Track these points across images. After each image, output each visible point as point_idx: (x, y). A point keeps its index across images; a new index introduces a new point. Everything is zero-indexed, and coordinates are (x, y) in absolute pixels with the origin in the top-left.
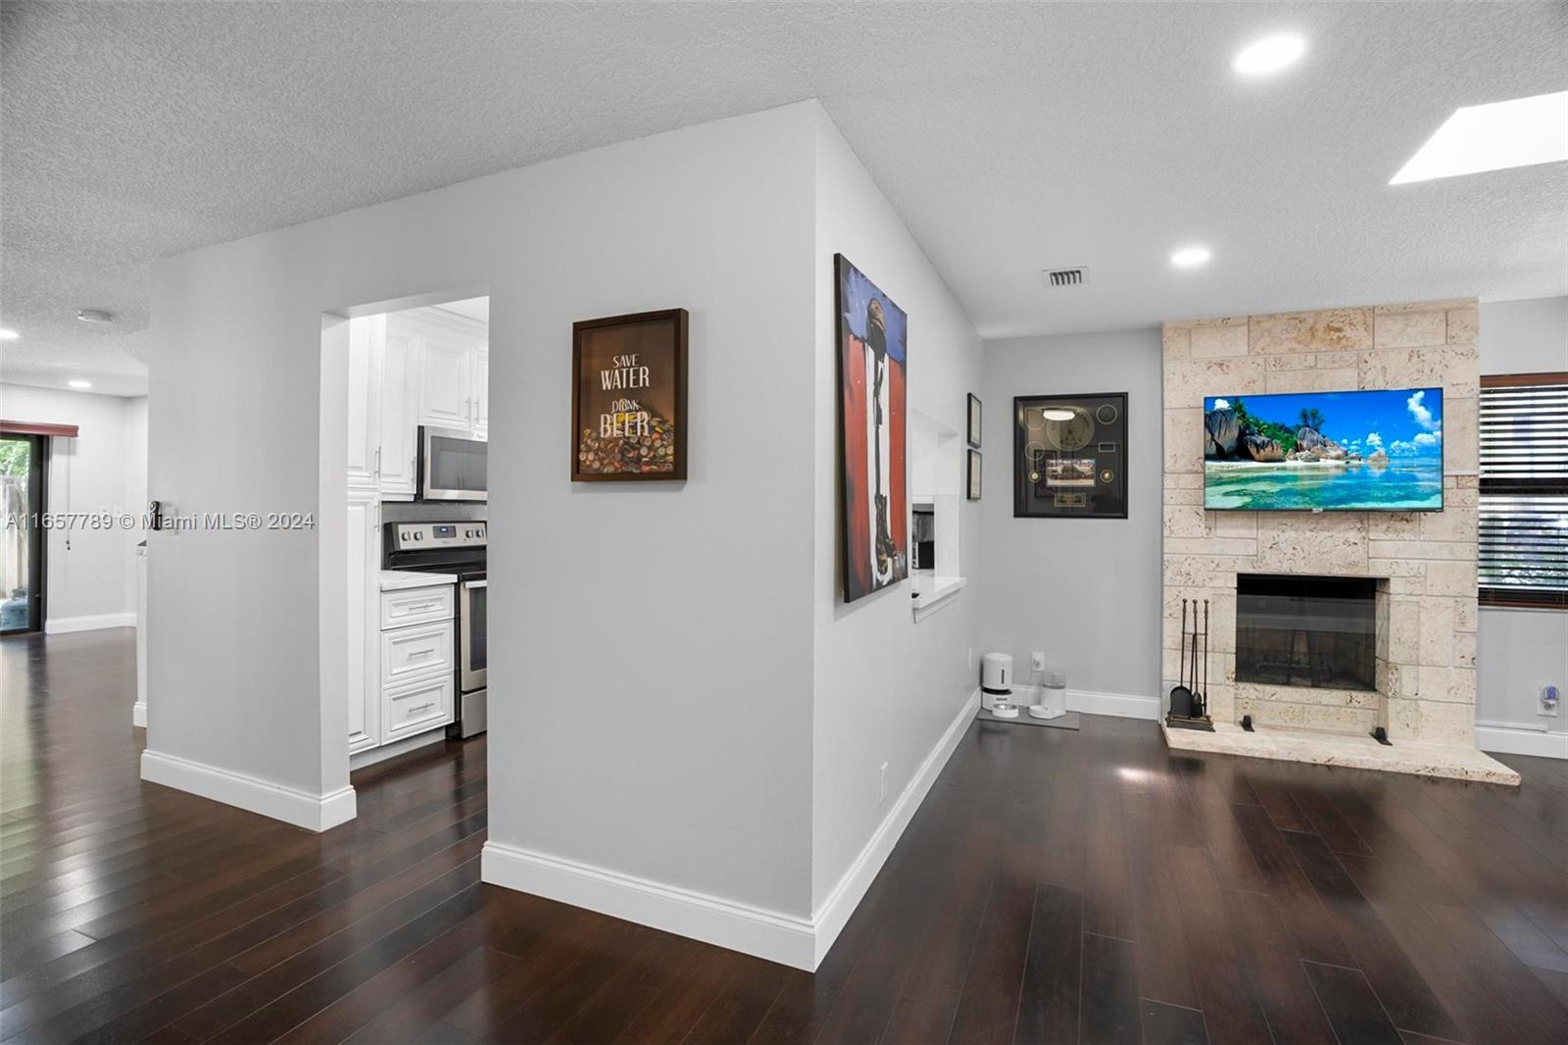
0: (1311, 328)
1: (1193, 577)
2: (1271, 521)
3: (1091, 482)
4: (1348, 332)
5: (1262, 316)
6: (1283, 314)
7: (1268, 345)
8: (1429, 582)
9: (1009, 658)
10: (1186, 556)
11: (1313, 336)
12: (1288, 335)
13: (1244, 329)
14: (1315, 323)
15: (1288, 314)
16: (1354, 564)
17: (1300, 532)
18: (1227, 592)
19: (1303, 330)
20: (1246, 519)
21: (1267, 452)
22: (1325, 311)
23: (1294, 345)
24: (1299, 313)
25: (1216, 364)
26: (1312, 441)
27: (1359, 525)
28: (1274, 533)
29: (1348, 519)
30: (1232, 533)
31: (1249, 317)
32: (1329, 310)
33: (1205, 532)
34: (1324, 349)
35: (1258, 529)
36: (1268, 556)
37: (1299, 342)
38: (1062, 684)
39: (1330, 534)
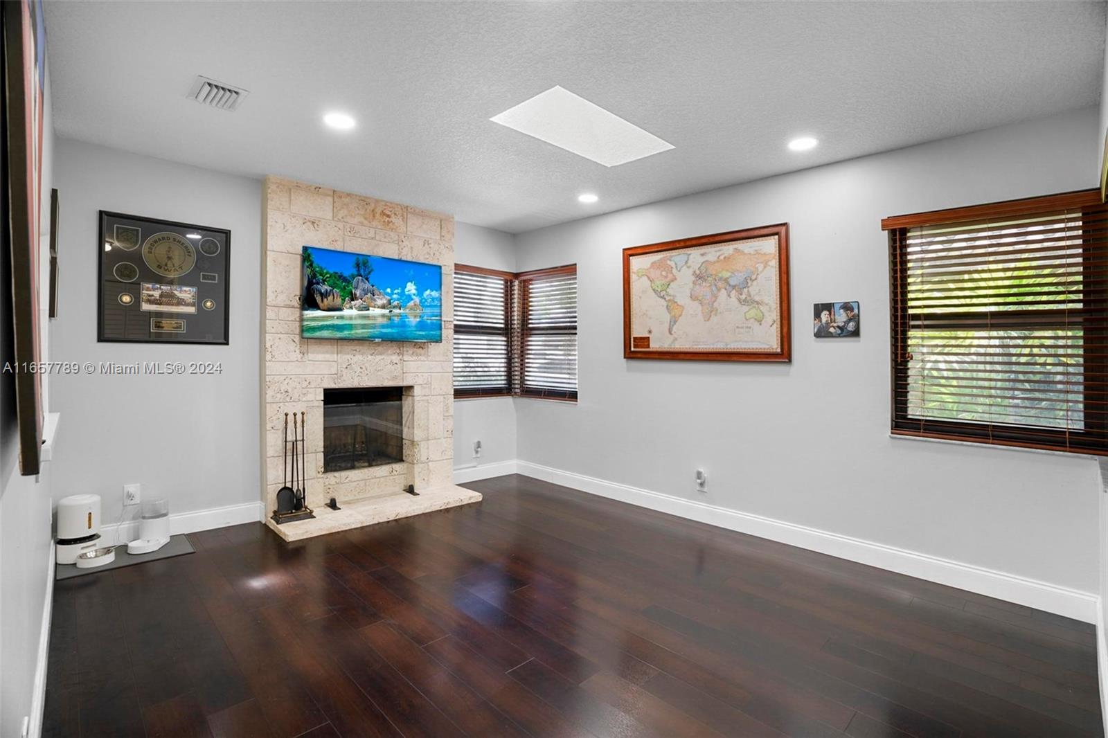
0: (373, 211)
1: (290, 394)
2: (346, 347)
3: (192, 310)
4: (393, 219)
5: (343, 193)
6: (356, 195)
7: (346, 216)
9: (96, 498)
10: (285, 377)
11: (374, 216)
12: (358, 211)
13: (330, 199)
14: (376, 207)
15: (360, 196)
16: (395, 378)
17: (365, 356)
18: (316, 404)
19: (368, 210)
20: (330, 347)
22: (382, 201)
23: (363, 220)
24: (366, 198)
25: (309, 221)
27: (398, 351)
28: (348, 357)
29: (392, 347)
30: (320, 357)
31: (334, 191)
32: (384, 201)
33: (300, 356)
34: (379, 227)
35: (337, 353)
36: (344, 373)
37: (366, 219)
38: (164, 512)
39: (383, 357)
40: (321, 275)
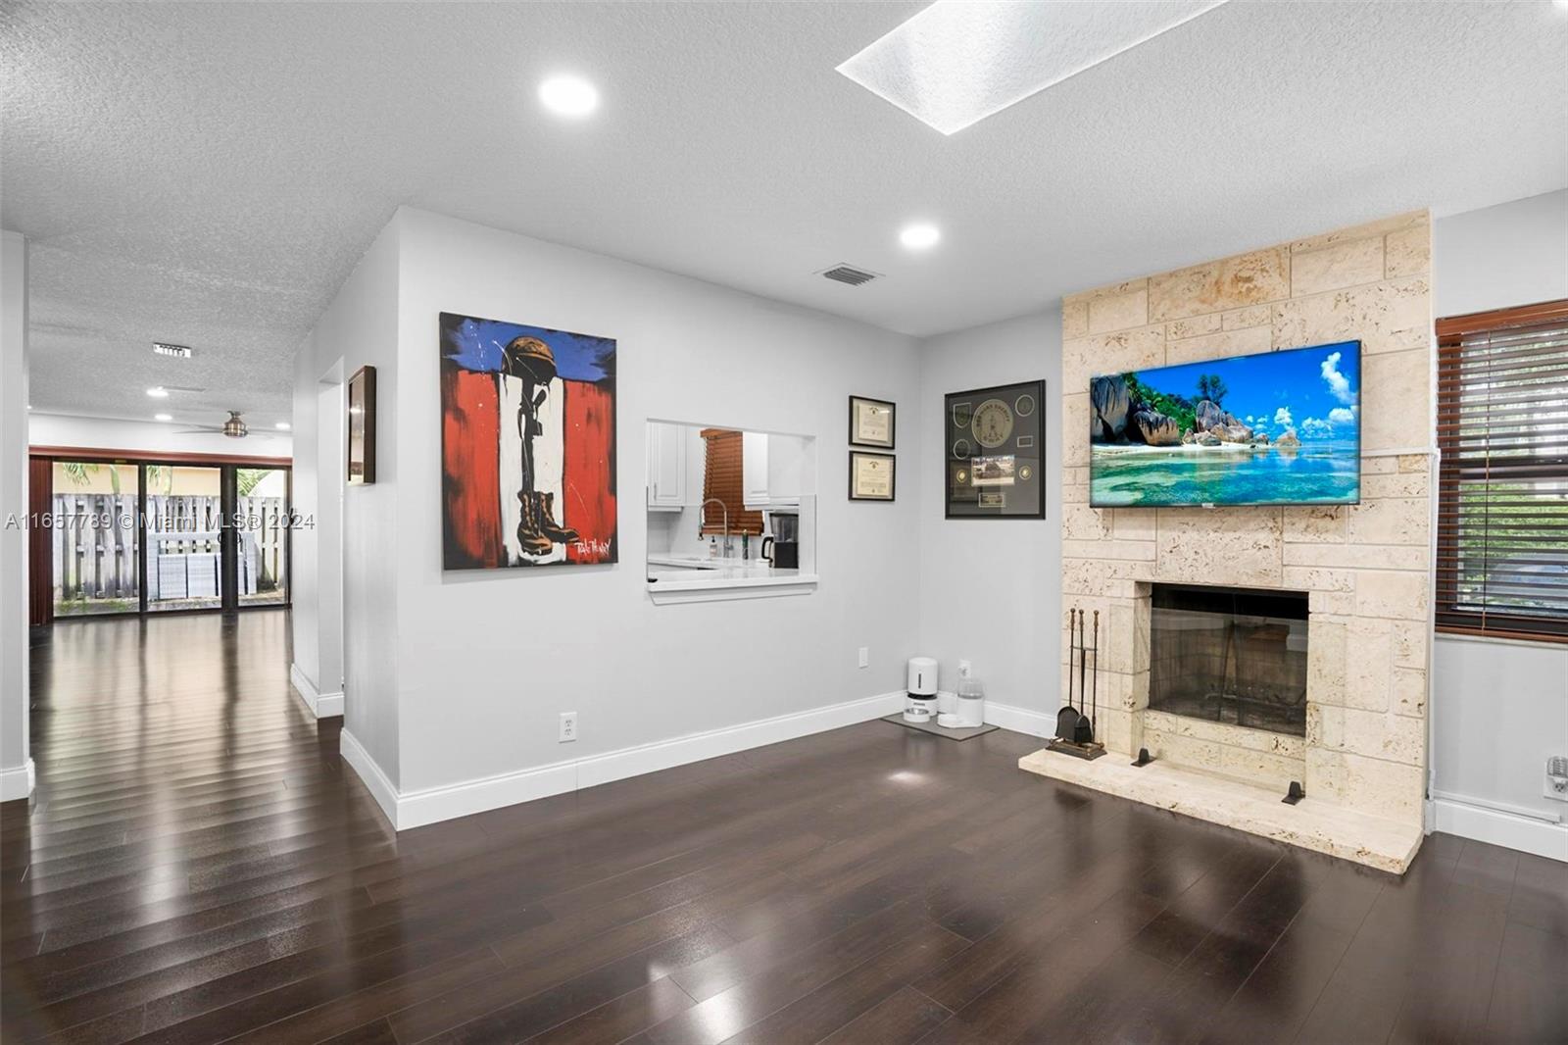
0: (1216, 283)
2: (1170, 519)
4: (1259, 281)
5: (1163, 276)
6: (1185, 270)
7: (1169, 309)
8: (1359, 599)
11: (1219, 291)
12: (1190, 295)
13: (1143, 294)
14: (1221, 275)
15: (1191, 269)
16: (1265, 573)
17: (1203, 533)
19: (1207, 286)
21: (1160, 433)
22: (1232, 259)
23: (1197, 305)
24: (1203, 265)
25: (1114, 339)
26: (1212, 418)
27: (1271, 524)
28: (1175, 534)
29: (1259, 516)
30: (1131, 534)
31: (1149, 279)
32: (1237, 257)
33: (1103, 532)
34: (1232, 306)
35: (1157, 529)
36: (1167, 561)
37: (1203, 302)
39: (1237, 535)
40: (1148, 398)
